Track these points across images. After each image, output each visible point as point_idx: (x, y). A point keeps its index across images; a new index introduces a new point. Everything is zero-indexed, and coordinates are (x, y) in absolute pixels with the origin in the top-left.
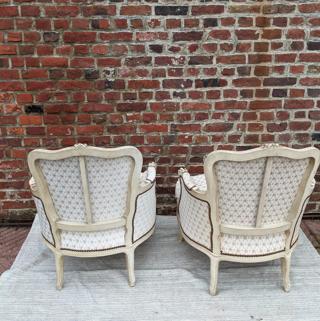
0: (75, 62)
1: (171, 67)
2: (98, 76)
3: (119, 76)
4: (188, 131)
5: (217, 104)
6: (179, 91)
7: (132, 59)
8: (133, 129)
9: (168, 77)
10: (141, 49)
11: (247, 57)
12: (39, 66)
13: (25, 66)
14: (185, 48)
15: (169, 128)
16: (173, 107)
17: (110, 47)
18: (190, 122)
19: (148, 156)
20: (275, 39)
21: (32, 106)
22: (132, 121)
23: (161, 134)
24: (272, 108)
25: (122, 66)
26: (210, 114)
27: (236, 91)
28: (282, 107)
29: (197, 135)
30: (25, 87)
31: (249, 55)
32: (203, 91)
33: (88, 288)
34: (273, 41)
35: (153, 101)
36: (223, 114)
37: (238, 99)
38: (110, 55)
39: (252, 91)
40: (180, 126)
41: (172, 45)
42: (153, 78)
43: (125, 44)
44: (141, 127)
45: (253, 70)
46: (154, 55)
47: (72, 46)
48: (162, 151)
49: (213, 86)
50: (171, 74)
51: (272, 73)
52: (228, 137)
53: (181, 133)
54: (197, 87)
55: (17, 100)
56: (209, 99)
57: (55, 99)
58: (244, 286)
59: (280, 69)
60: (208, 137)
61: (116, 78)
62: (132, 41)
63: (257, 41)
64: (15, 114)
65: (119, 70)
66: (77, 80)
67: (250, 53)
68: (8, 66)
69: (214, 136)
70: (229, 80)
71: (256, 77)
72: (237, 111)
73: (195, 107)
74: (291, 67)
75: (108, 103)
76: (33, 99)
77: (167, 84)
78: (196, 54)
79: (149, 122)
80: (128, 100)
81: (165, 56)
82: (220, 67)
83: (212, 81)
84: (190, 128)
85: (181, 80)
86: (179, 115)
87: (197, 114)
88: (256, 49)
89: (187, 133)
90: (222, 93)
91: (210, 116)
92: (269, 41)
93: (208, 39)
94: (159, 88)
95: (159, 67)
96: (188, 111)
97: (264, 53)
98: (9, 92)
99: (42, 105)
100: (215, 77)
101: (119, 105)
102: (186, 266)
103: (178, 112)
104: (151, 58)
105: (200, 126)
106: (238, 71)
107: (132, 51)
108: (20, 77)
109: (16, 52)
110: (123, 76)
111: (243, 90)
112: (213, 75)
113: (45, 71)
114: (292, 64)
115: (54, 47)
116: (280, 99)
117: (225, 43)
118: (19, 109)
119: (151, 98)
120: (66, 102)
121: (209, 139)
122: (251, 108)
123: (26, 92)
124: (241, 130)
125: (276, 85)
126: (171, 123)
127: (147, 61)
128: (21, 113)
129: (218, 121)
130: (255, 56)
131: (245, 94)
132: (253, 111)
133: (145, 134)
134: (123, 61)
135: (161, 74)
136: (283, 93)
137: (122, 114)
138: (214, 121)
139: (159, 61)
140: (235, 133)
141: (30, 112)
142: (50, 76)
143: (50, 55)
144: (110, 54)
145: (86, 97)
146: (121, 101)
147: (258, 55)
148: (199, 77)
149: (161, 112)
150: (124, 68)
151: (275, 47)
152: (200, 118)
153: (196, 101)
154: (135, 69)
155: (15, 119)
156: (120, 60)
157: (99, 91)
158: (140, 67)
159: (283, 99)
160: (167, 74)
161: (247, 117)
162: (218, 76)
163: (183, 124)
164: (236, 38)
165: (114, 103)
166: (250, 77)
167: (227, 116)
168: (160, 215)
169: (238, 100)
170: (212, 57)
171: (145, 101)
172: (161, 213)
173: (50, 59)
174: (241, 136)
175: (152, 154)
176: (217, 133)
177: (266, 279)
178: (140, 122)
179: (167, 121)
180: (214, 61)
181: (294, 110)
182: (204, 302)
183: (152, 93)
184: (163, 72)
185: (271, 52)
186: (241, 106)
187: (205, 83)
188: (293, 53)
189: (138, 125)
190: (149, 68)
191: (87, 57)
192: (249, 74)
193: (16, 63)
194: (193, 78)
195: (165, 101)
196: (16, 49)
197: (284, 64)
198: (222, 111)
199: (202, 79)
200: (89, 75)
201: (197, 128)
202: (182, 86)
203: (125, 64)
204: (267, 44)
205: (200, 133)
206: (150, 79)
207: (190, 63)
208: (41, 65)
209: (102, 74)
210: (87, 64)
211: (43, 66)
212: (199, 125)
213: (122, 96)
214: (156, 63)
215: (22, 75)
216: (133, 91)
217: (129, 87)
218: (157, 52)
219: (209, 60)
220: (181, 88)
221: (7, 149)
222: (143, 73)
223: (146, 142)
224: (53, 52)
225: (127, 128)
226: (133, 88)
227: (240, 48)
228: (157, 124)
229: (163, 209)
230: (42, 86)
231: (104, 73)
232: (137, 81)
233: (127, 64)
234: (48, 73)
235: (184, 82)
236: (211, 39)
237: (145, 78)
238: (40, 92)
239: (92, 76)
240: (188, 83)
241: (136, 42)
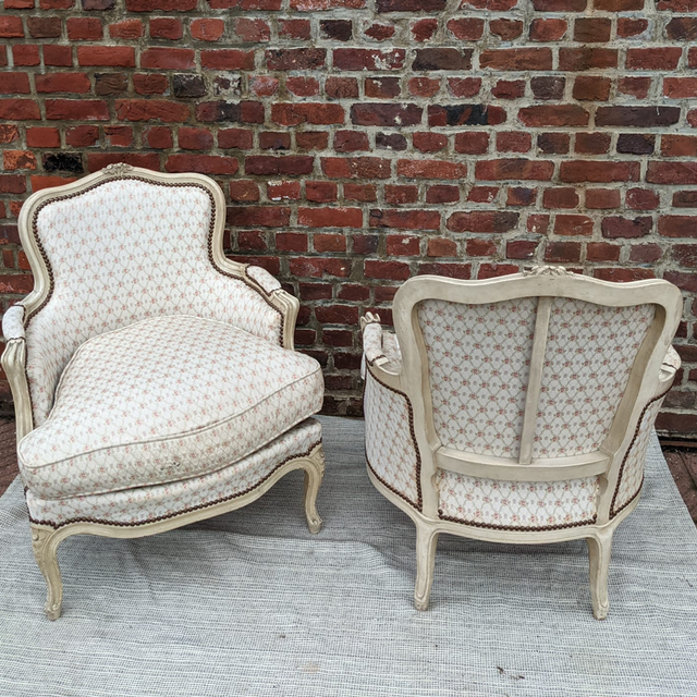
0: (151, 59)
1: (372, 74)
2: (201, 90)
3: (250, 91)
4: (411, 228)
5: (480, 167)
6: (389, 132)
7: (281, 52)
8: (281, 216)
9: (364, 99)
10: (300, 30)
11: (556, 54)
12: (72, 66)
13: (42, 64)
14: (406, 28)
15: (366, 218)
16: (377, 170)
17: (230, 24)
18: (416, 207)
19: (316, 280)
20: (626, 10)
21: (59, 155)
22: (279, 199)
23: (347, 231)
24: (615, 181)
25: (258, 70)
26: (463, 189)
27: (527, 137)
28: (642, 177)
29: (431, 237)
30: (43, 112)
31: (561, 49)
32: (448, 133)
33: (144, 566)
34: (623, 14)
35: (329, 154)
36: (495, 191)
37: (532, 156)
38: (231, 42)
39: (566, 137)
40: (392, 214)
41: (374, 22)
42: (329, 100)
43: (264, 18)
44: (302, 213)
45: (569, 87)
46: (332, 45)
47: (144, 21)
48: (349, 269)
49: (471, 121)
50: (371, 90)
51: (618, 96)
52: (505, 244)
53: (393, 232)
54: (432, 123)
55: (27, 142)
56: (461, 152)
57: (108, 142)
58: (499, 596)
59: (639, 87)
60: (458, 244)
61: (244, 97)
62: (280, 11)
63: (581, 15)
64: (21, 171)
65: (249, 77)
66: (155, 100)
67: (564, 44)
68: (6, 65)
69: (470, 242)
70: (512, 108)
71: (579, 104)
72: (530, 185)
73: (428, 171)
74: (666, 80)
75: (226, 154)
76: (59, 140)
77: (360, 114)
78: (431, 43)
79: (318, 203)
80: (271, 151)
81: (356, 47)
82: (490, 78)
83: (469, 110)
84: (414, 219)
85: (393, 105)
86: (389, 189)
87: (431, 188)
88: (578, 36)
89: (408, 233)
90: (493, 139)
91: (463, 195)
92: (612, 16)
93: (460, 9)
94: (343, 123)
95: (344, 75)
96: (410, 179)
97: (600, 45)
98: (8, 123)
99: (80, 154)
100: (477, 102)
101: (251, 161)
102: (374, 538)
103: (388, 182)
104: (323, 52)
105: (439, 216)
106: (533, 87)
107: (280, 34)
108: (33, 89)
109: (23, 32)
110: (260, 93)
111: (544, 134)
112: (471, 96)
113: (86, 76)
114: (670, 74)
115: (105, 22)
116: (635, 158)
117: (503, 19)
118: (32, 161)
119: (324, 147)
120: (133, 148)
121: (459, 248)
122: (562, 179)
123: (46, 125)
124: (537, 231)
125: (626, 124)
126: (370, 206)
127: (316, 59)
128: (35, 171)
129: (482, 206)
130: (576, 51)
131: (549, 144)
132: (568, 186)
133: (309, 229)
134: (259, 57)
135: (349, 89)
136: (645, 145)
137: (258, 181)
138: (472, 207)
139: (343, 59)
140: (522, 236)
141: (54, 169)
142: (96, 88)
143: (96, 40)
144: (229, 41)
145: (176, 139)
146: (255, 151)
147: (582, 50)
148: (438, 100)
149: (347, 181)
150: (261, 74)
151: (626, 29)
152: (439, 197)
153: (430, 157)
154: (286, 77)
155: (21, 184)
156: (252, 55)
157: (205, 127)
158: (299, 73)
159: (644, 160)
160: (361, 91)
161: (552, 199)
162: (485, 98)
163: (399, 210)
164: (531, 6)
165: (240, 155)
166: (563, 103)
167: (503, 196)
168: (341, 416)
169: (531, 159)
170: (469, 53)
171: (310, 154)
172: (345, 413)
173: (97, 51)
174: (537, 244)
175: (325, 277)
176: (479, 235)
177: (556, 585)
178: (298, 201)
179: (361, 202)
180: (475, 61)
181: (670, 187)
182: (395, 623)
183: (327, 134)
184: (352, 87)
185: (618, 44)
186: (538, 172)
187: (452, 116)
188: (672, 46)
189: (295, 207)
190: (320, 76)
191: (178, 47)
192: (559, 96)
193: (23, 58)
194: (424, 103)
195: (356, 155)
196: (22, 25)
197: (649, 74)
198: (492, 184)
199: (445, 104)
200: (183, 88)
201: (430, 221)
202: (398, 120)
203: (263, 66)
204: (607, 22)
205: (439, 233)
206: (322, 101)
207: (417, 66)
208: (76, 62)
209: (212, 87)
210: (179, 63)
211: (81, 66)
212: (437, 215)
213: (256, 139)
214: (335, 64)
215: (37, 85)
216: (283, 130)
217: (273, 120)
218: (338, 39)
219: (462, 60)
220: (394, 124)
221: (6, 249)
222: (306, 87)
223: (311, 248)
224: (102, 34)
225: (268, 213)
226: (281, 122)
227: (540, 31)
228: (336, 208)
229: (349, 403)
230: (79, 112)
231: (216, 85)
232: (291, 105)
233: (268, 65)
234: (93, 81)
235: (402, 110)
236: (468, 9)
237: (309, 100)
238: (75, 125)
239: (188, 91)
240: (412, 115)
241: (289, 13)
